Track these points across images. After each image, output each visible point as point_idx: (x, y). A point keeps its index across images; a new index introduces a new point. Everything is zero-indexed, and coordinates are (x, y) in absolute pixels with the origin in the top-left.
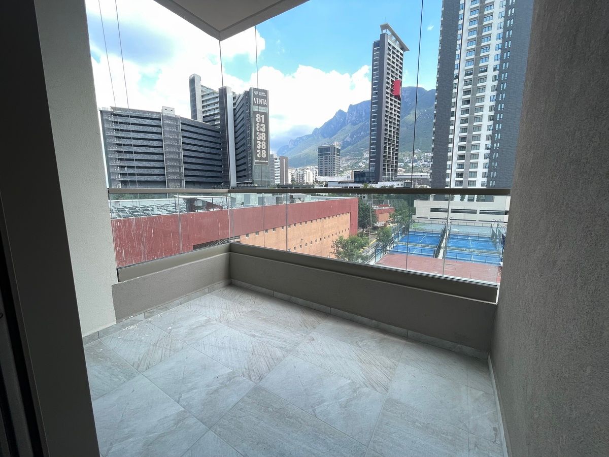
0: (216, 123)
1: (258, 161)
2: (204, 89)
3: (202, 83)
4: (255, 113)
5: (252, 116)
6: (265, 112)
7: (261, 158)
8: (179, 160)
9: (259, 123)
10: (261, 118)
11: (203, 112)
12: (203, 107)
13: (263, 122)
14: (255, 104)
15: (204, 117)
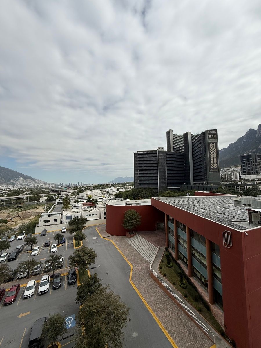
0: (181, 151)
1: (211, 170)
2: (174, 136)
3: (173, 133)
4: (210, 143)
5: (207, 145)
6: (216, 141)
7: (214, 168)
8: (165, 172)
9: (212, 148)
10: (213, 145)
11: (173, 146)
12: (173, 144)
13: (214, 147)
14: (209, 138)
15: (174, 149)
